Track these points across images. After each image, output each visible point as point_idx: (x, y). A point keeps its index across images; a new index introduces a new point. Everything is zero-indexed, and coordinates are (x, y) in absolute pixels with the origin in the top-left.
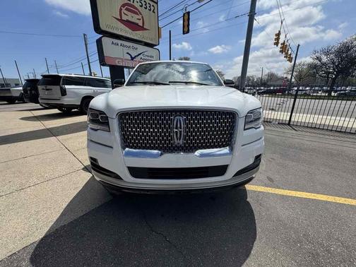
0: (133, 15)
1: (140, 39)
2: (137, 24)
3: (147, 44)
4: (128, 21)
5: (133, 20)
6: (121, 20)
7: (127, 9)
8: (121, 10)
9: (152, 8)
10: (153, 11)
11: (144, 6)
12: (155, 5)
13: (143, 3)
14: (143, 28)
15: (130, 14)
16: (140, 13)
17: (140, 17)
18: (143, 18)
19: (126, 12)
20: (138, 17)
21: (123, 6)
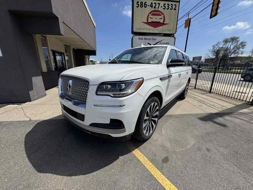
0: (156, 17)
1: (160, 32)
2: (159, 22)
3: (166, 35)
4: (152, 22)
5: (156, 21)
6: (148, 23)
7: (153, 15)
8: (148, 15)
9: (174, 7)
10: (175, 9)
11: (167, 7)
12: (177, 4)
13: (166, 6)
14: (163, 24)
15: (154, 17)
16: (163, 14)
17: (162, 16)
18: (164, 17)
19: (152, 16)
20: (160, 17)
21: (150, 13)
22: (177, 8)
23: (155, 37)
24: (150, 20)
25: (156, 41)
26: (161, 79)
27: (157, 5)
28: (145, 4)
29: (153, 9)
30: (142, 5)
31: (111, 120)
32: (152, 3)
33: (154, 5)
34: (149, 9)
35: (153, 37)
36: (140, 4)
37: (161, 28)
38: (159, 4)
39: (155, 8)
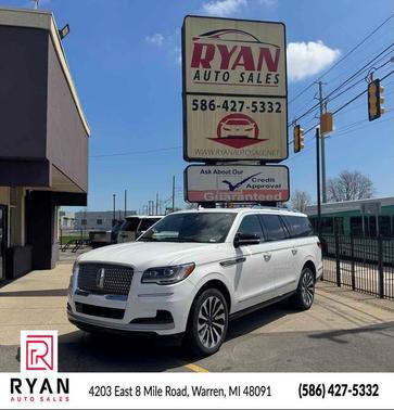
0: (238, 127)
2: (246, 138)
4: (230, 137)
5: (238, 134)
6: (220, 139)
7: (230, 123)
8: (220, 125)
9: (275, 107)
10: (278, 111)
11: (260, 108)
12: (282, 101)
13: (259, 106)
14: (256, 140)
15: (233, 127)
16: (253, 122)
17: (252, 126)
18: (256, 125)
19: (228, 127)
20: (247, 127)
21: (224, 120)
22: (283, 109)
23: (239, 168)
24: (224, 134)
25: (244, 176)
26: (222, 264)
27: (238, 106)
28: (210, 105)
29: (229, 112)
30: (204, 105)
31: (158, 311)
32: (226, 102)
33: (230, 105)
34: (220, 113)
35: (234, 167)
36: (200, 105)
37: (251, 147)
38: (243, 103)
39: (232, 110)
